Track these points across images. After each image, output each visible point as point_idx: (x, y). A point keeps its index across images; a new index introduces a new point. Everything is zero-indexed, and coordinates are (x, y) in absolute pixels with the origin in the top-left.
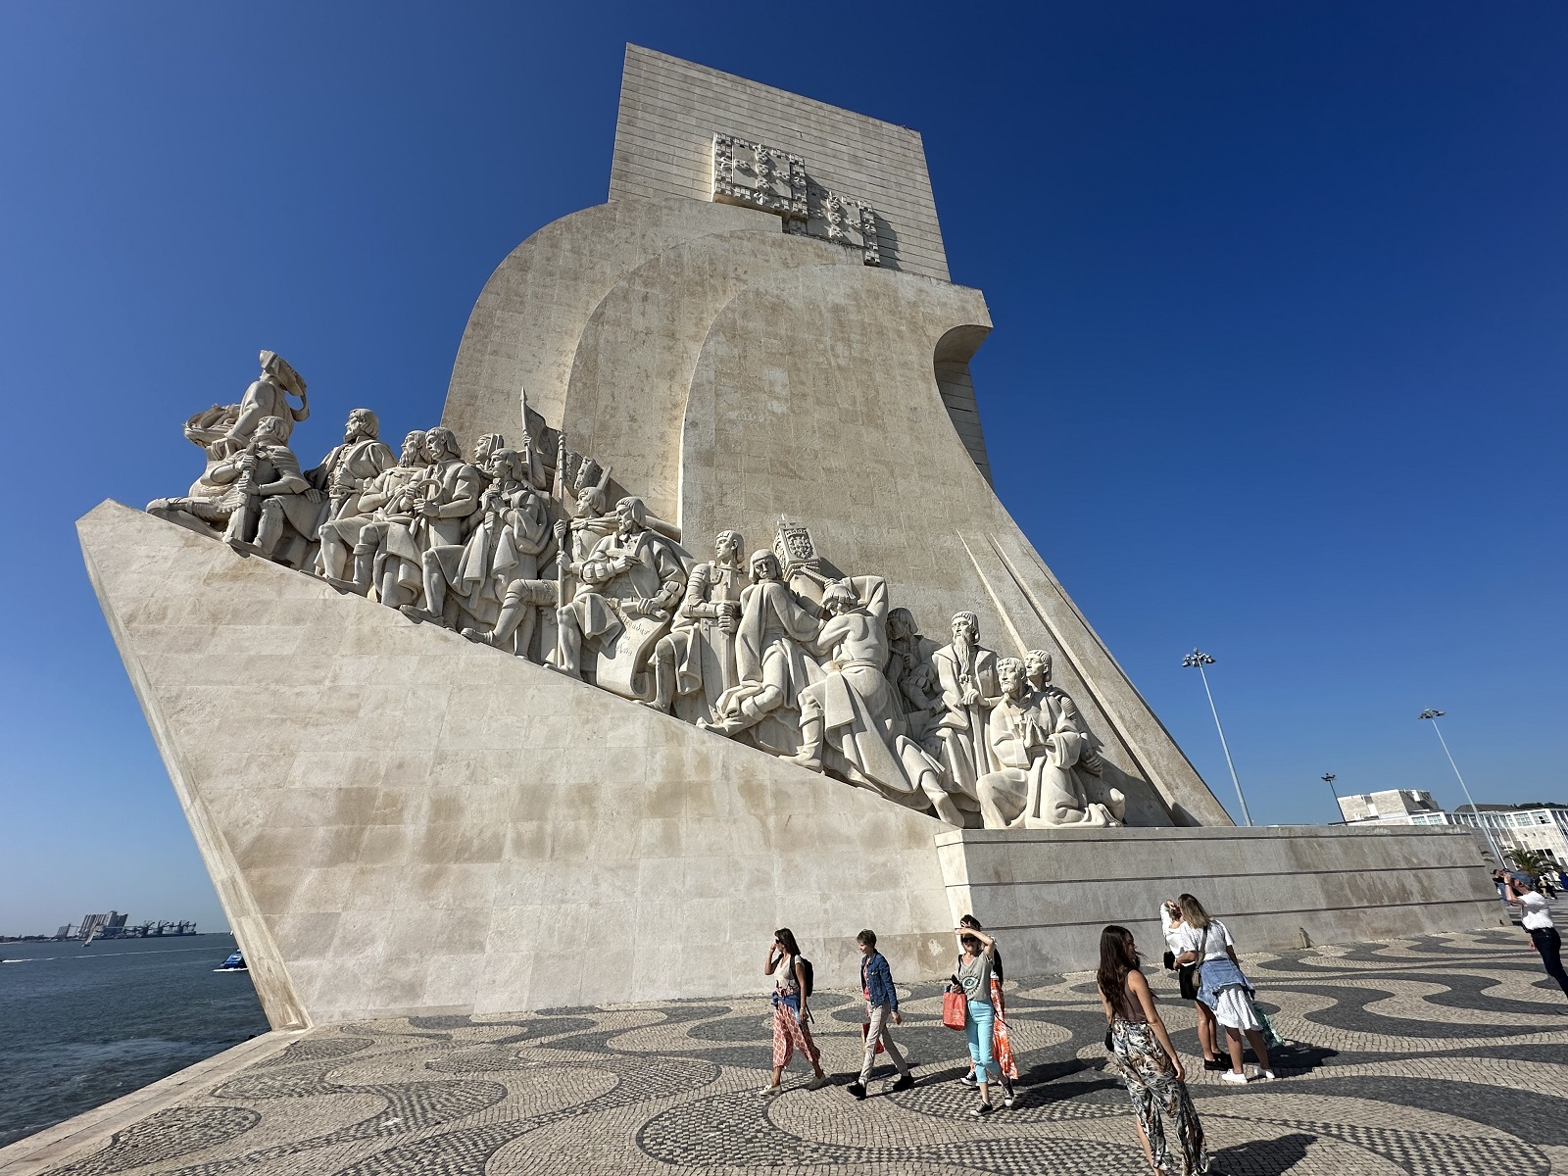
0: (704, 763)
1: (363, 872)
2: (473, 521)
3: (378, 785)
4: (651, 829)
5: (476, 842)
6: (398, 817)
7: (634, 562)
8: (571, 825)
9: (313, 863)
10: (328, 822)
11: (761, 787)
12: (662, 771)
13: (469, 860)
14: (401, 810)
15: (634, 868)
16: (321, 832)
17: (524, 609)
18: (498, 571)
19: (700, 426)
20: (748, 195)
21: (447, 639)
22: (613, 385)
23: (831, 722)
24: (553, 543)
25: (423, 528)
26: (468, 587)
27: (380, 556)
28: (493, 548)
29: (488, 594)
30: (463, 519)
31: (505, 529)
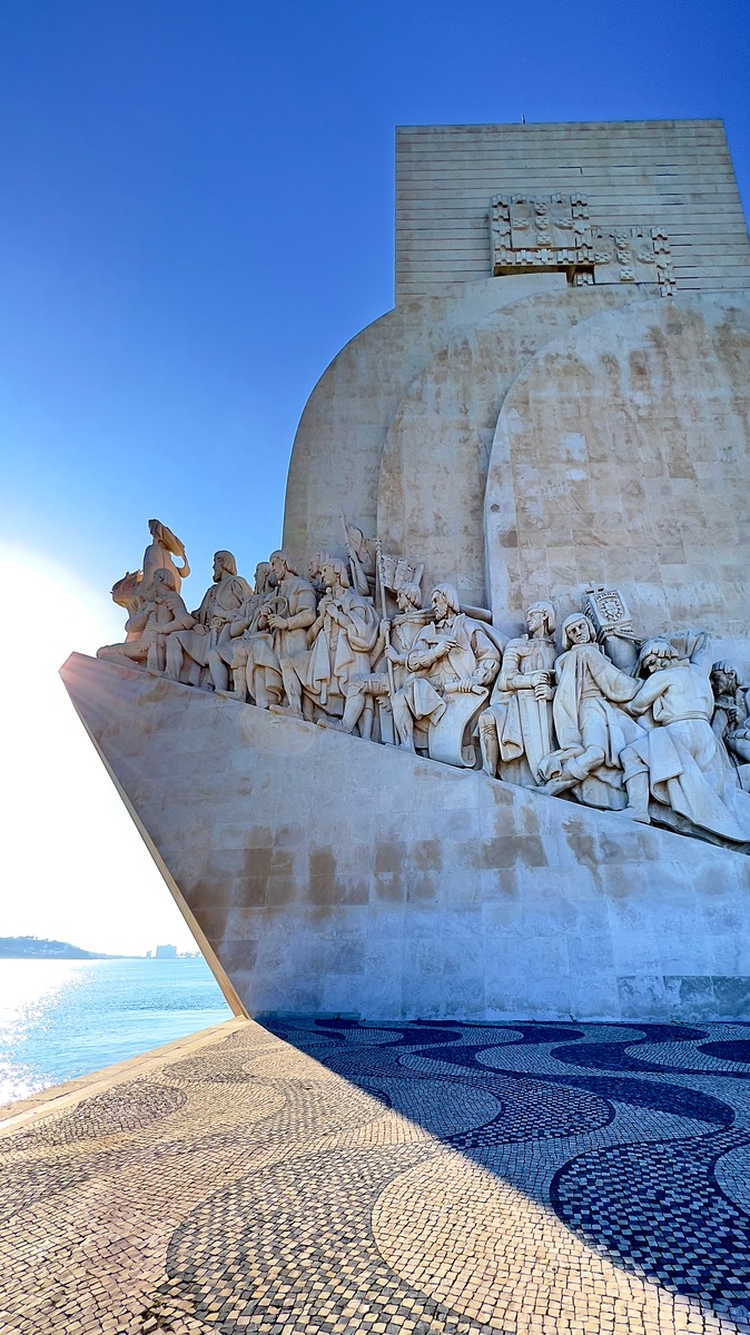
0: (531, 820)
1: (270, 911)
2: (314, 628)
3: (272, 846)
4: (490, 878)
5: (347, 889)
6: (288, 870)
7: (452, 645)
8: (421, 874)
9: (235, 904)
10: (240, 874)
11: (591, 840)
12: (495, 827)
13: (345, 902)
14: (290, 866)
15: (479, 910)
16: (237, 881)
17: (361, 697)
18: (339, 668)
19: (501, 508)
20: (529, 256)
21: (307, 730)
22: (418, 487)
23: (657, 777)
24: (381, 639)
25: (278, 640)
26: (317, 685)
27: (250, 667)
28: (332, 650)
29: (334, 690)
30: (307, 628)
31: (342, 632)
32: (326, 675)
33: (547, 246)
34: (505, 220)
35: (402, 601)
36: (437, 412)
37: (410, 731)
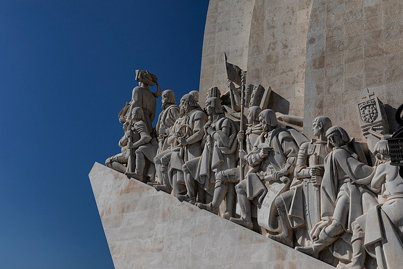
2: (202, 143)
7: (269, 149)
18: (214, 167)
19: (316, 40)
22: (274, 27)
23: (367, 241)
25: (185, 151)
26: (202, 179)
27: (170, 170)
29: (212, 181)
31: (215, 144)
32: (205, 172)
35: (249, 119)
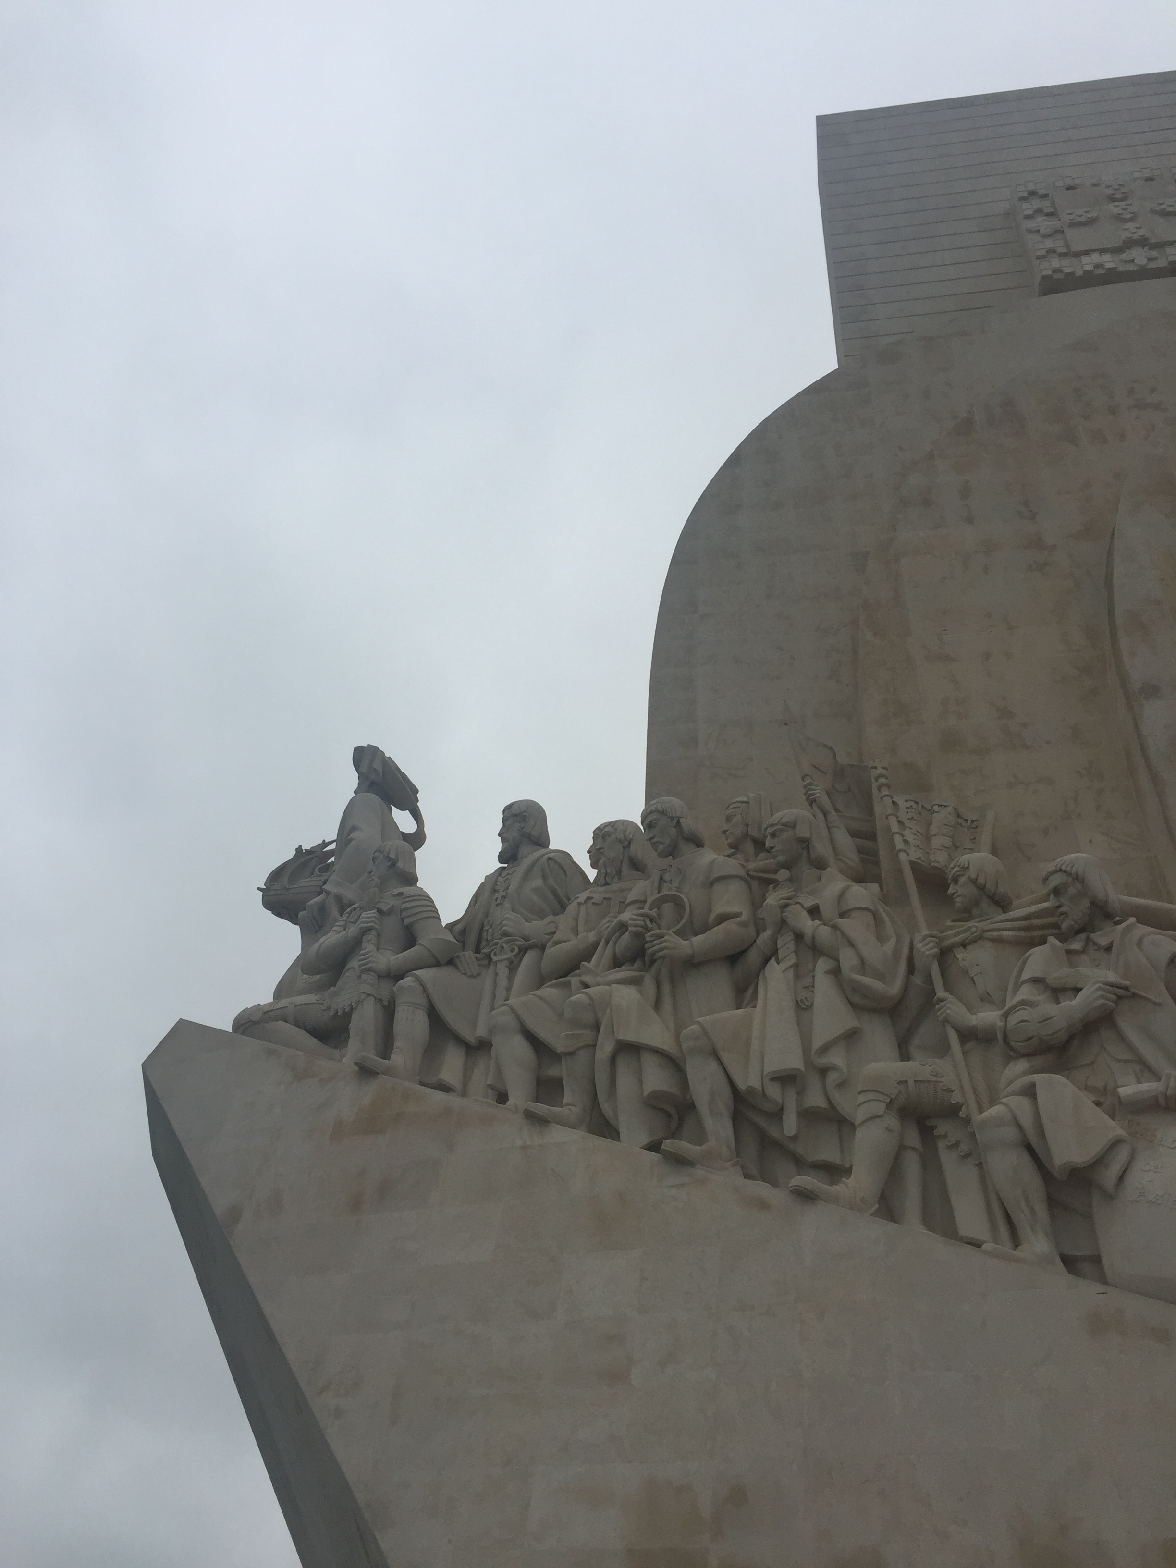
2: (753, 957)
7: (1120, 992)
17: (893, 1121)
18: (825, 1049)
19: (1163, 691)
20: (1109, 261)
21: (763, 1205)
24: (918, 980)
25: (666, 988)
26: (774, 1091)
27: (605, 1049)
28: (803, 1007)
29: (815, 1099)
30: (734, 958)
31: (822, 965)
32: (794, 1061)
33: (1143, 242)
34: (1047, 215)
35: (961, 891)
36: (970, 520)
37: (1042, 1212)
